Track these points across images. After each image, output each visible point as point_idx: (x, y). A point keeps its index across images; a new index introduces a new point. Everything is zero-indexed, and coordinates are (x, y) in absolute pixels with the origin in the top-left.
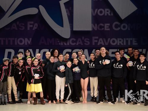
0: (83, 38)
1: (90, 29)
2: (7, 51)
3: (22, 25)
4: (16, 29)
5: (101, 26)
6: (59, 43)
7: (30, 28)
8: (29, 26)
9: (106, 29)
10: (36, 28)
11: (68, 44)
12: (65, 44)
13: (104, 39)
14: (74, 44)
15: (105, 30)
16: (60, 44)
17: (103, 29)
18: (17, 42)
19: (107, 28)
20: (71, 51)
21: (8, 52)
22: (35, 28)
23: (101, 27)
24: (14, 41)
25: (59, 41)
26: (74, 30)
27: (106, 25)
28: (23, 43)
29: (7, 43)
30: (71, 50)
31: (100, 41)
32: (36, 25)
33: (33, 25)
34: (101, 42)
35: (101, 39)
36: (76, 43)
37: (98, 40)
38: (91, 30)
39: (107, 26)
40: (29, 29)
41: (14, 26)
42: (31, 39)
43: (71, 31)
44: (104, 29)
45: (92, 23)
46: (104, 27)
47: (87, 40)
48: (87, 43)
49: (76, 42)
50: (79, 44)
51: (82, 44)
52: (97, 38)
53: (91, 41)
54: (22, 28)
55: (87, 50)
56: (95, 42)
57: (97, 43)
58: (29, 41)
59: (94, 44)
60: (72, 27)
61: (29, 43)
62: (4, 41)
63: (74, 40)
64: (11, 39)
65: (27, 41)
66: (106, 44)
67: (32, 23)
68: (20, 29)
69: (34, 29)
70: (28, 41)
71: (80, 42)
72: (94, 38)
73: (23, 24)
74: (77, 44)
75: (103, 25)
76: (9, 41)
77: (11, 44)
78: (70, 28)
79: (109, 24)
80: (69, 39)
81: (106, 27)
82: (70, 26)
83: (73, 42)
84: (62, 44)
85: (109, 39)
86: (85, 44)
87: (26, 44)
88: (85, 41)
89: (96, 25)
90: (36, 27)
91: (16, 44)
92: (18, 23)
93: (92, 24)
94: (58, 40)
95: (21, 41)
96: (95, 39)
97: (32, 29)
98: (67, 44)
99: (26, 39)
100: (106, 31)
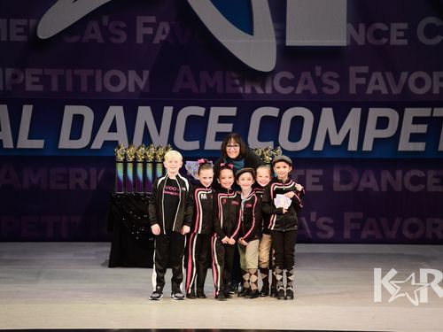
0: (318, 69)
1: (342, 41)
2: (70, 111)
3: (118, 27)
4: (100, 40)
5: (380, 30)
6: (237, 86)
7: (145, 36)
8: (142, 31)
9: (394, 42)
10: (164, 37)
11: (269, 90)
12: (259, 90)
13: (389, 75)
14: (288, 90)
15: (392, 43)
16: (241, 89)
17: (384, 40)
18: (104, 82)
19: (398, 38)
20: (276, 115)
21: (75, 116)
22: (160, 37)
23: (378, 34)
24: (91, 80)
25: (237, 82)
26: (287, 44)
27: (395, 26)
28: (120, 88)
29: (69, 88)
30: (278, 110)
31: (373, 80)
32: (165, 26)
33: (155, 26)
34: (377, 83)
35: (377, 75)
36: (295, 86)
37: (368, 76)
38: (345, 45)
39: (398, 30)
40: (140, 40)
41: (93, 32)
42: (146, 73)
43: (278, 46)
44: (389, 41)
45: (348, 22)
46: (387, 34)
47: (331, 78)
48: (331, 87)
49: (294, 83)
50: (303, 91)
51: (314, 91)
52: (365, 69)
53: (344, 81)
54: (118, 37)
55: (331, 109)
56: (358, 86)
57: (366, 86)
58: (142, 78)
59: (353, 90)
60: (281, 33)
61: (142, 85)
62: (62, 80)
63: (290, 76)
64: (84, 74)
65: (134, 81)
66: (394, 92)
67: (152, 19)
68: (114, 40)
69: (156, 41)
70: (138, 80)
71: (306, 82)
72: (353, 70)
73: (123, 25)
74: (299, 91)
75: (387, 28)
76: (77, 80)
77: (84, 88)
78: (277, 38)
79: (404, 26)
80: (272, 73)
81: (394, 34)
82: (276, 30)
83: (284, 82)
84: (248, 90)
85: (404, 75)
86: (325, 90)
87: (132, 89)
88: (325, 80)
89: (362, 27)
90: (164, 33)
91: (99, 89)
92: (105, 20)
93: (350, 25)
94: (234, 76)
95: (115, 81)
96: (359, 75)
97: (152, 40)
98: (264, 90)
99: (132, 74)
100: (394, 46)
